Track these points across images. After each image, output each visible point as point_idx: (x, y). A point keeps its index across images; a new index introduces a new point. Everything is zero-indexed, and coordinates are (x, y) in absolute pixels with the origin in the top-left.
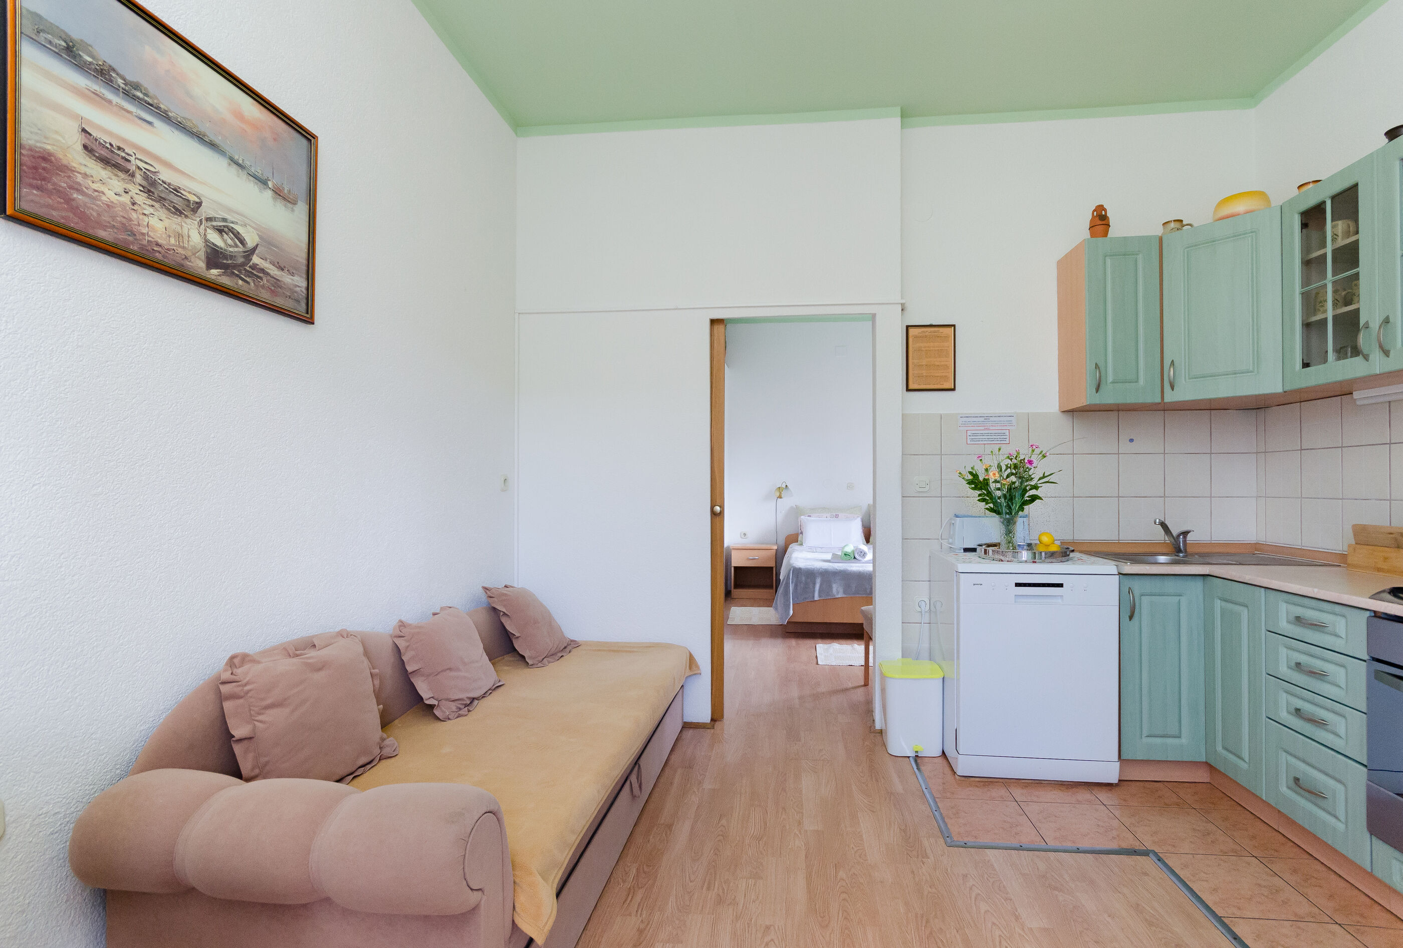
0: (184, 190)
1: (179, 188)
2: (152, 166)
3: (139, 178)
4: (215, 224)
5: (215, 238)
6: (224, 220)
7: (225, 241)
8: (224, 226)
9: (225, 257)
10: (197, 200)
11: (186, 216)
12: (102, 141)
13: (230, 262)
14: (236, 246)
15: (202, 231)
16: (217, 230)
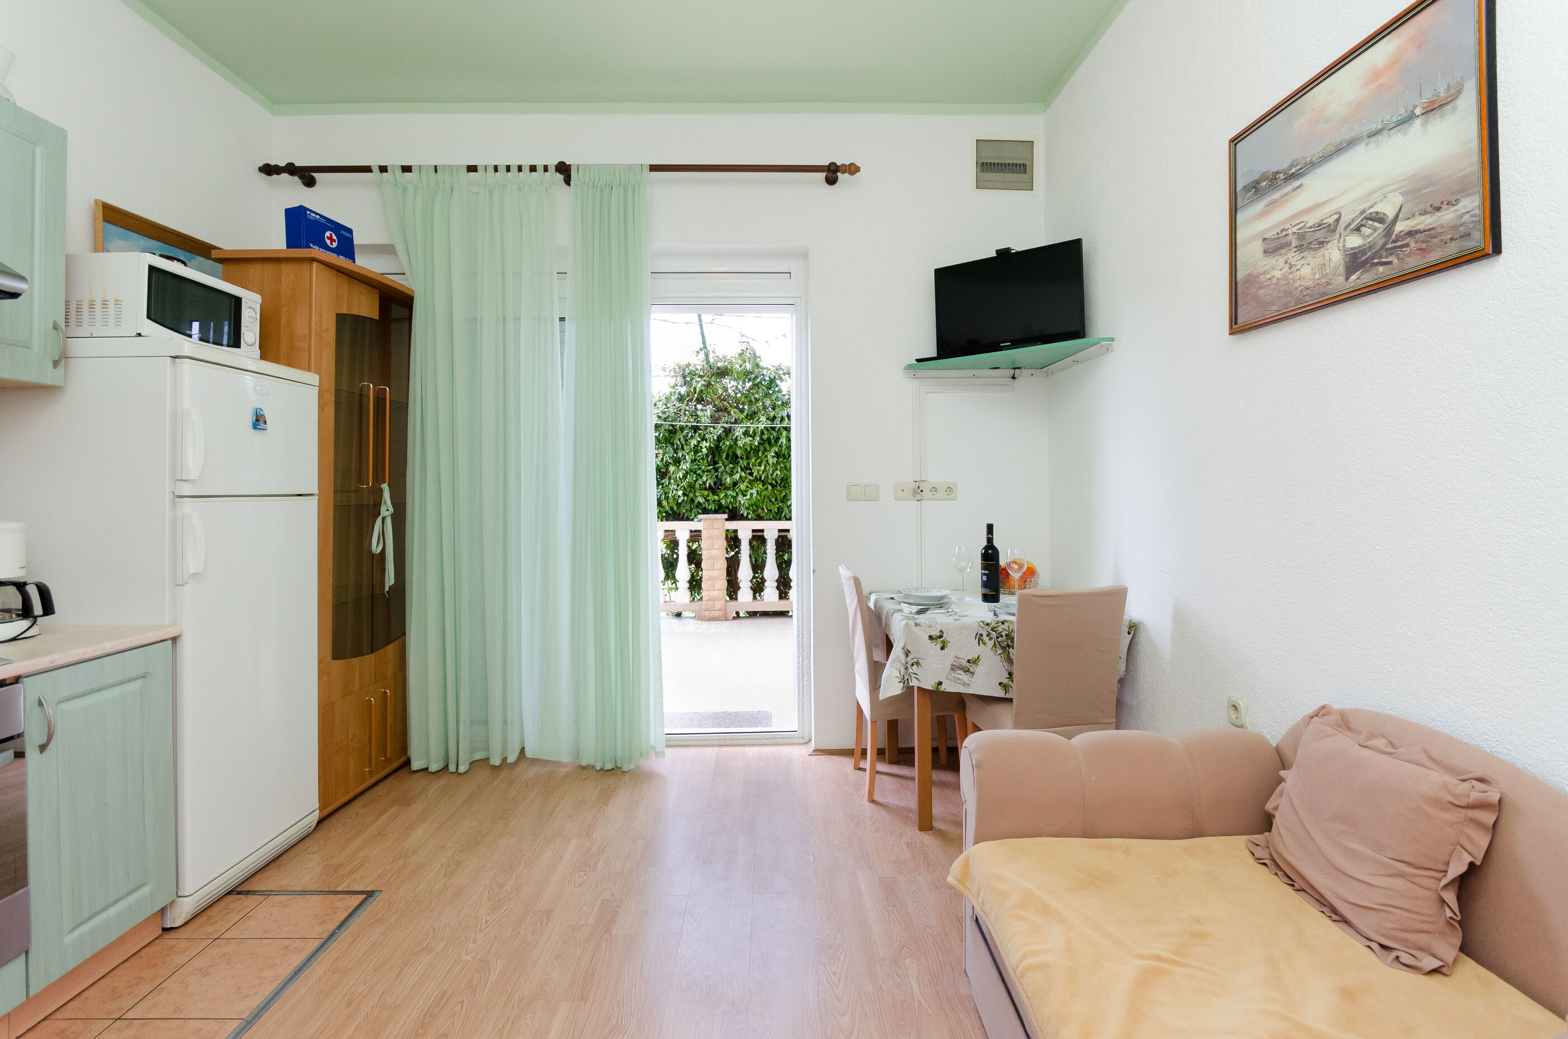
0: (1326, 218)
1: (1322, 220)
2: (1302, 222)
3: (1295, 243)
4: (1352, 226)
5: (1354, 241)
6: (1363, 212)
7: (1364, 237)
8: (1362, 220)
9: (1363, 252)
10: (1336, 217)
11: (1327, 242)
12: (1273, 237)
13: (1369, 254)
14: (1375, 230)
15: (1341, 245)
16: (1355, 230)
